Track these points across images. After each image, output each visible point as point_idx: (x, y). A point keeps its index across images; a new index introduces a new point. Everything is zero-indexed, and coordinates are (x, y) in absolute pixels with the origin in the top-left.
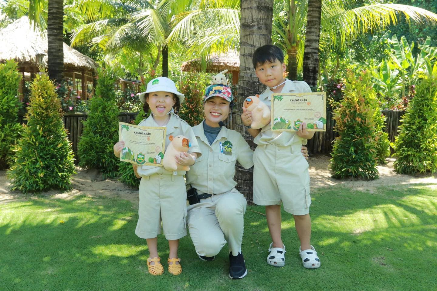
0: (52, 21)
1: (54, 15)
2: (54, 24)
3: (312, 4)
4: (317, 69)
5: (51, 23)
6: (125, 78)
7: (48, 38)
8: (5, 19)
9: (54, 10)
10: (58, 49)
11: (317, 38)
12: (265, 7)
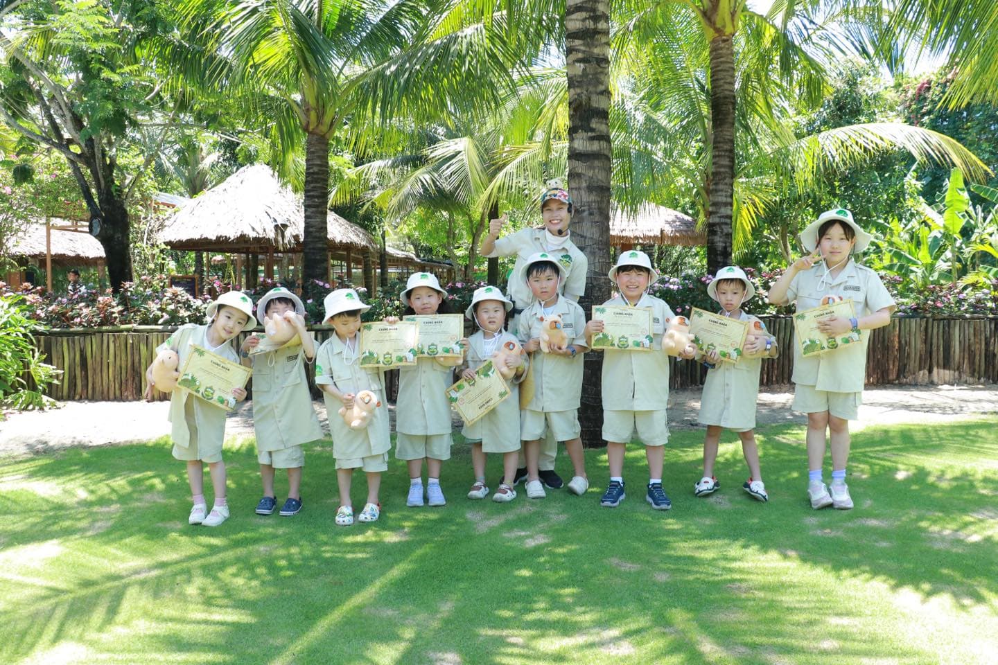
0: (312, 185)
1: (315, 176)
2: (314, 189)
3: (719, 145)
4: (729, 249)
5: (310, 188)
6: (422, 255)
7: (306, 211)
8: (218, 162)
9: (316, 169)
10: (320, 226)
11: (729, 200)
12: (598, 187)
